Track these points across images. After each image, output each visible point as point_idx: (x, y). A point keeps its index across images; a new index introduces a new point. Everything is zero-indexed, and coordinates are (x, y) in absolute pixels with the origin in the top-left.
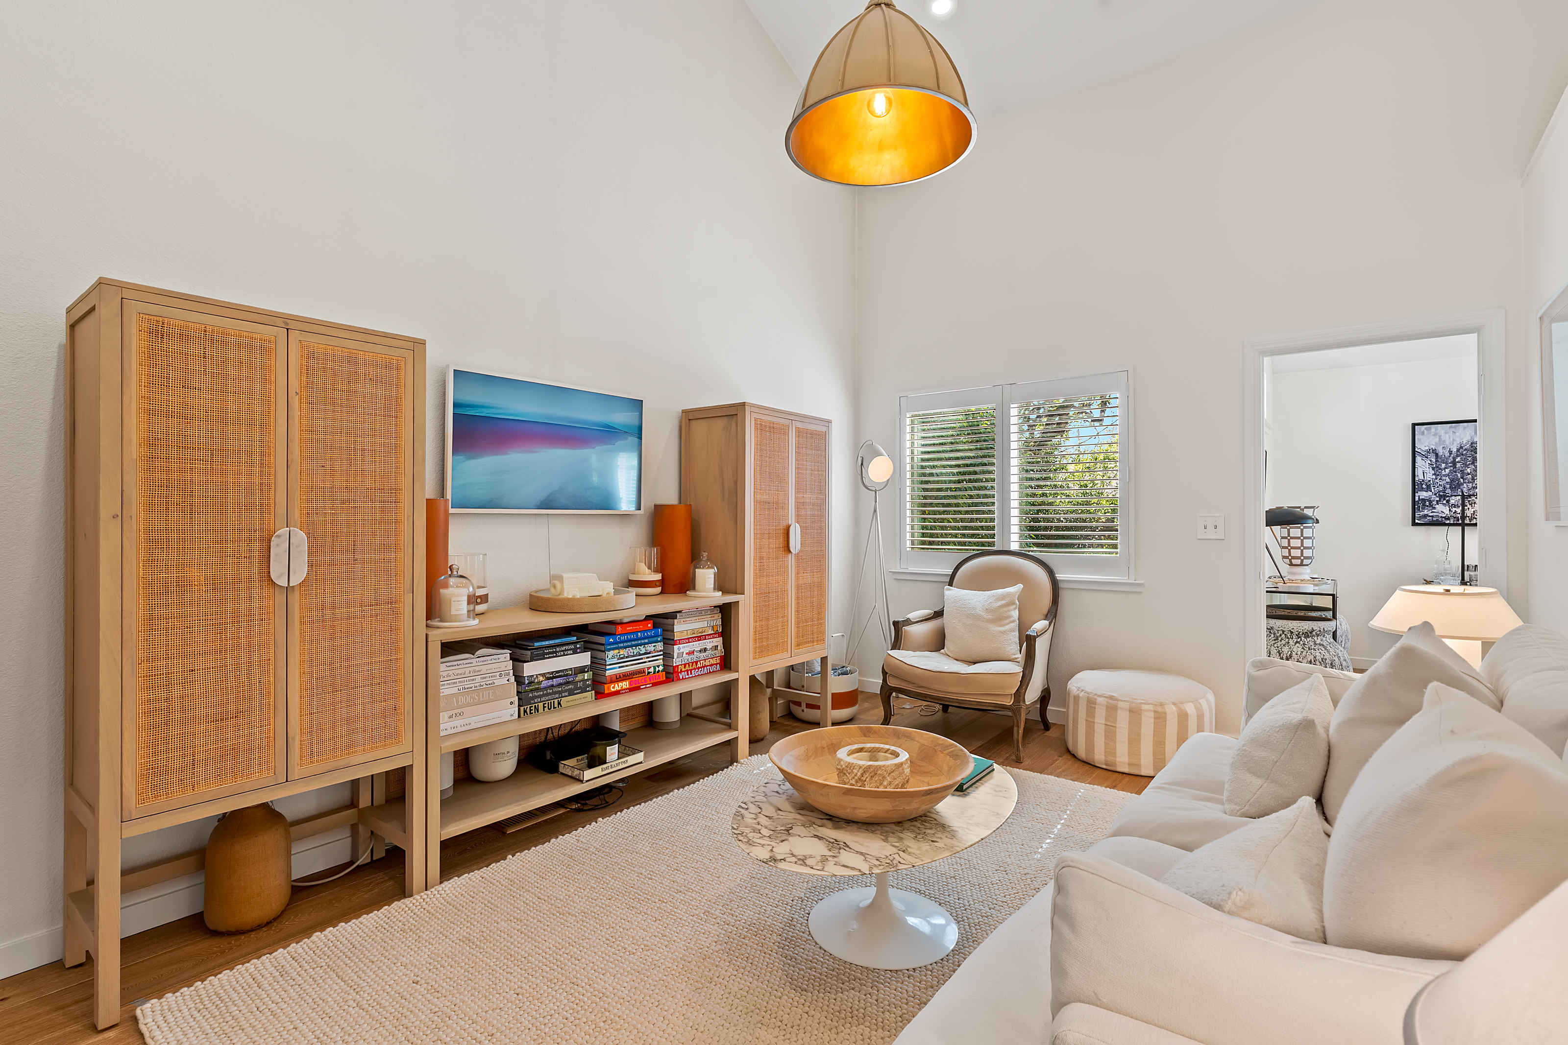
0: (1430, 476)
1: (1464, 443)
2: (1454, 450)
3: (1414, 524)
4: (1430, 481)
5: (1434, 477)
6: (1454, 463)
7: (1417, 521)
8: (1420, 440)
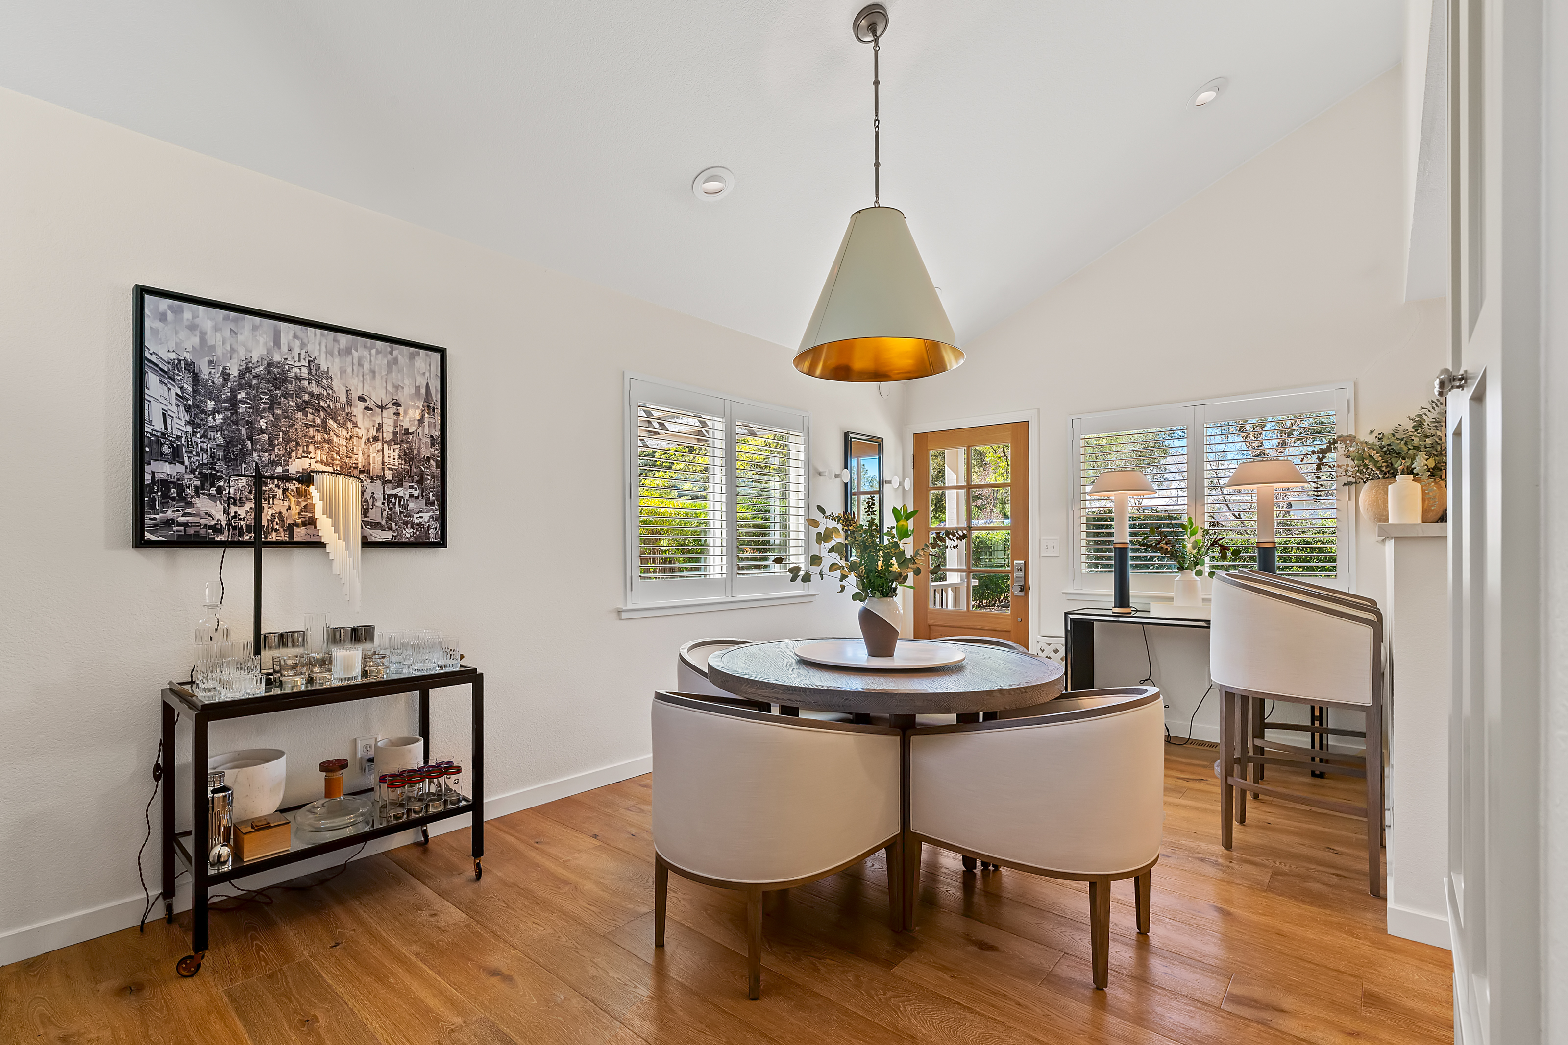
0: (180, 425)
1: (255, 360)
2: (234, 372)
3: (140, 542)
4: (179, 438)
5: (189, 429)
6: (234, 403)
7: (148, 536)
8: (155, 332)
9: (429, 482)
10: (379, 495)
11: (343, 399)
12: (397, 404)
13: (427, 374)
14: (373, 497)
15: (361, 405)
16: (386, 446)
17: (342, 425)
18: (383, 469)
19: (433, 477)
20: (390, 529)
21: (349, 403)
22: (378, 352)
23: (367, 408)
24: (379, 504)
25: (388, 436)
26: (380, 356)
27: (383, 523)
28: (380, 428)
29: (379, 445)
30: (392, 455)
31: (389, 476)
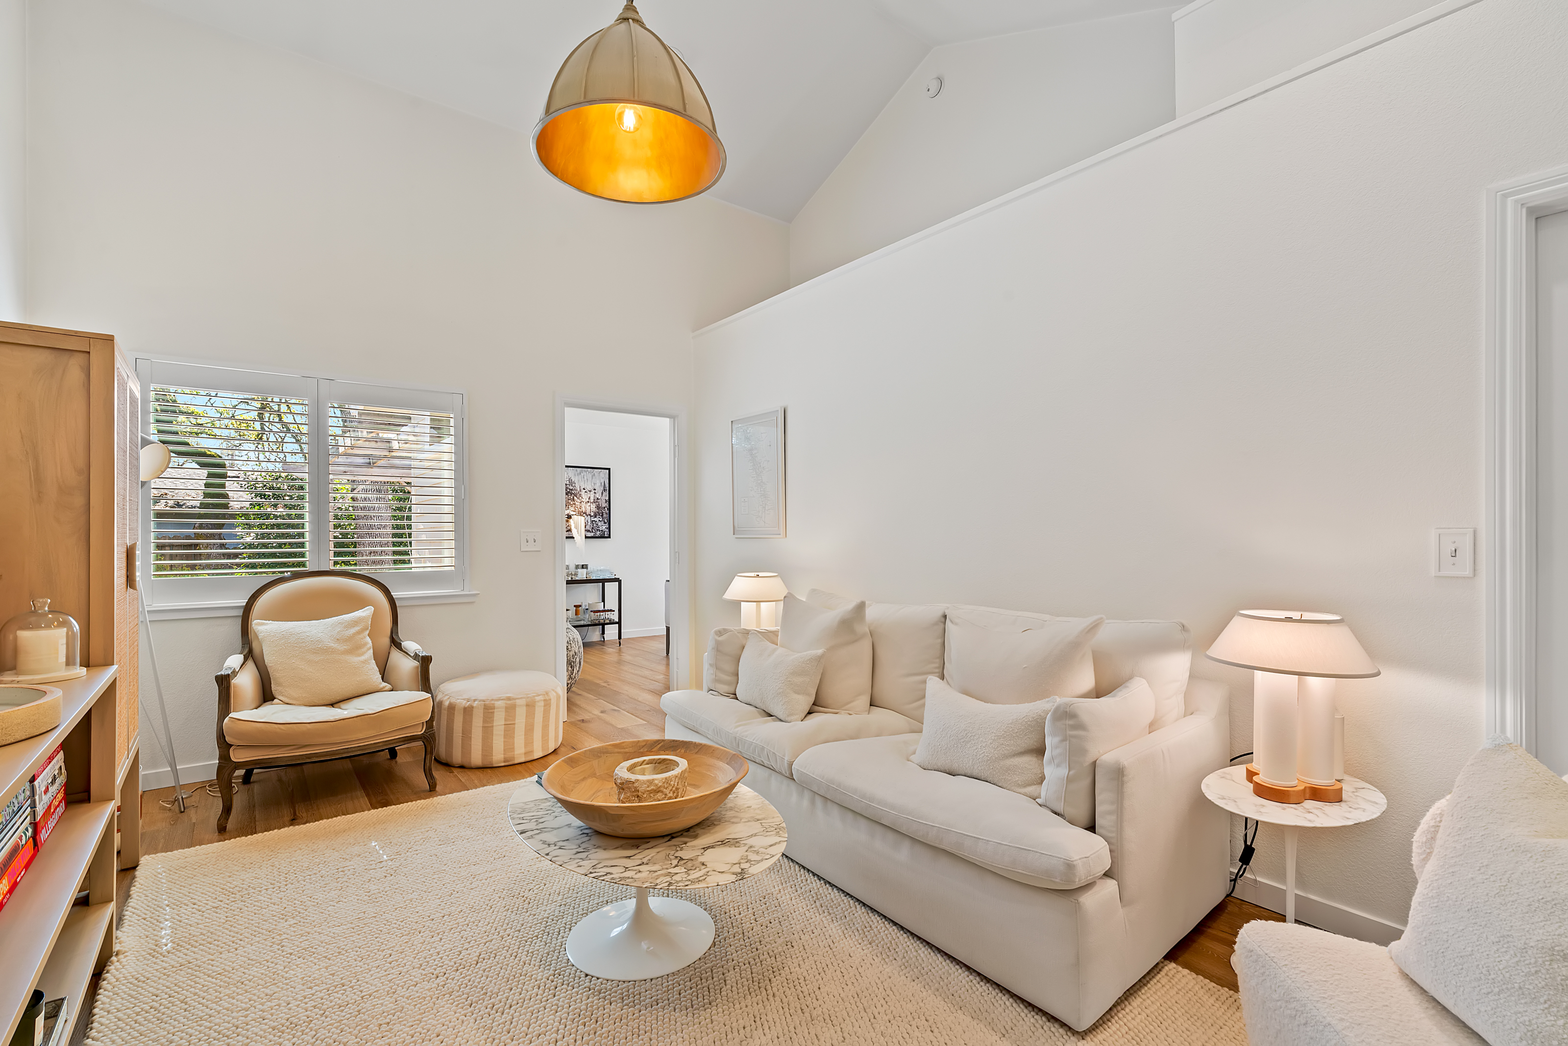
9: (605, 515)
10: (589, 521)
11: (579, 490)
12: (595, 490)
13: (604, 478)
16: (592, 504)
17: (578, 498)
18: (591, 512)
20: (593, 532)
21: (580, 491)
22: (589, 473)
23: (585, 492)
24: (589, 524)
25: (592, 501)
27: (591, 530)
28: (589, 498)
29: (589, 504)
30: (593, 507)
31: (593, 514)
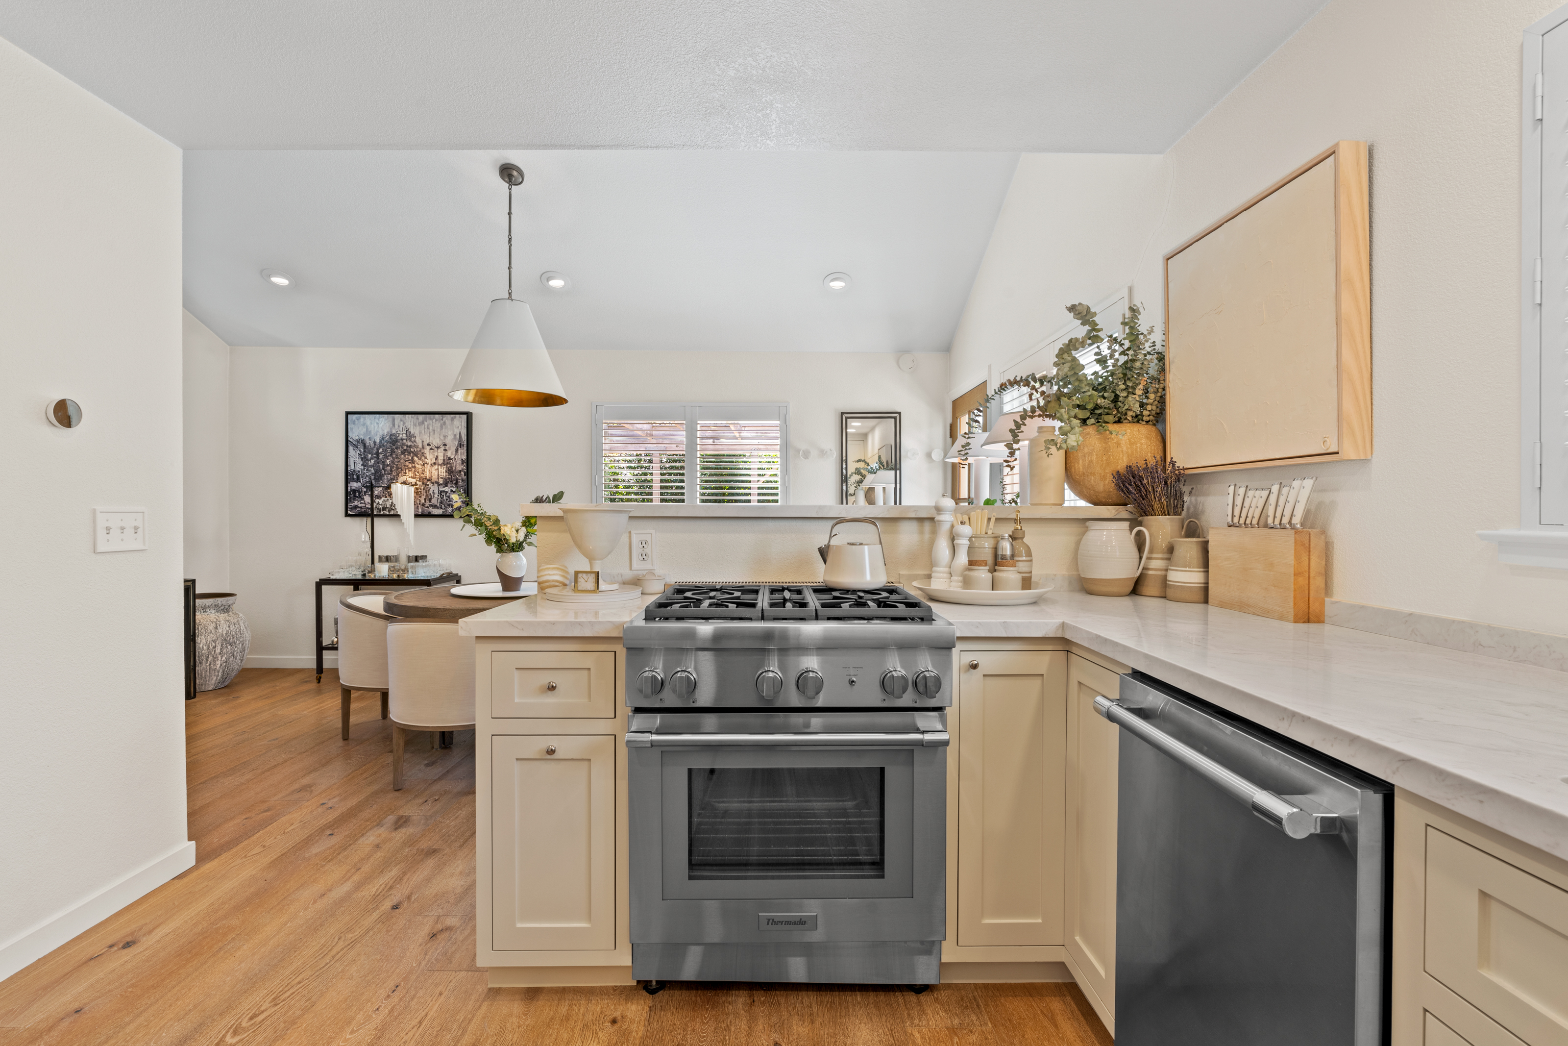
0: (359, 467)
1: (385, 434)
2: (378, 441)
3: (347, 515)
4: (359, 471)
5: (362, 467)
6: (378, 454)
7: (349, 512)
8: (352, 429)
9: (460, 483)
10: (436, 492)
11: (420, 446)
12: (445, 445)
13: (460, 427)
14: (433, 493)
15: (428, 448)
16: (439, 467)
17: (420, 459)
18: (438, 478)
19: (463, 481)
20: (441, 508)
21: (423, 447)
22: (436, 420)
23: (431, 449)
24: (436, 496)
25: (440, 461)
26: (437, 422)
27: (438, 505)
28: (437, 458)
29: (436, 467)
30: (443, 471)
31: (441, 481)
